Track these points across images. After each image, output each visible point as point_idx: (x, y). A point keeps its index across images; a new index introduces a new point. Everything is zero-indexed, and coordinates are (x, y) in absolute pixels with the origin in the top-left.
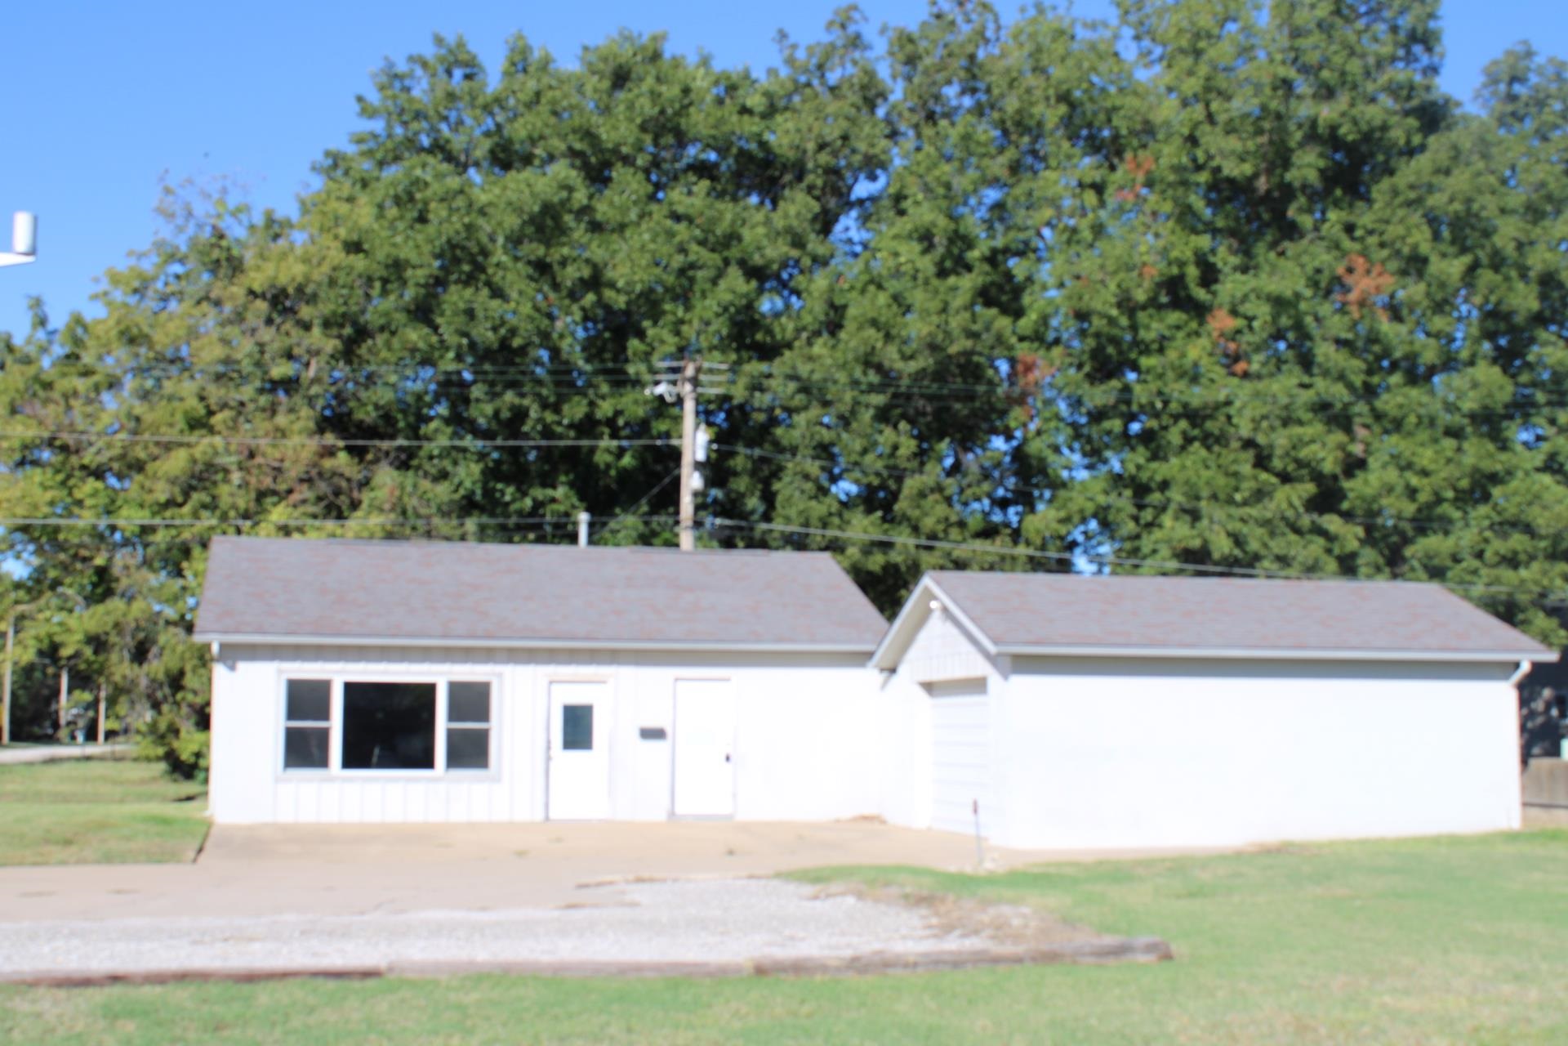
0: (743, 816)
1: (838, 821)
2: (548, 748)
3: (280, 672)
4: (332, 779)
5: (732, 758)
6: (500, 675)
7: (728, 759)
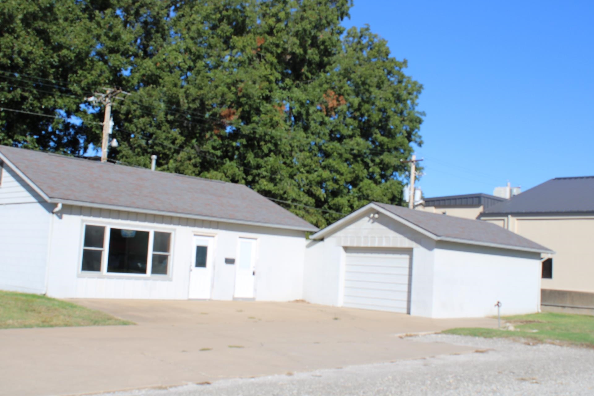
0: (258, 299)
1: (289, 302)
2: (191, 266)
3: (83, 221)
4: (103, 277)
5: (256, 274)
6: (175, 230)
7: (254, 274)
